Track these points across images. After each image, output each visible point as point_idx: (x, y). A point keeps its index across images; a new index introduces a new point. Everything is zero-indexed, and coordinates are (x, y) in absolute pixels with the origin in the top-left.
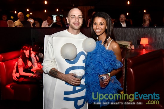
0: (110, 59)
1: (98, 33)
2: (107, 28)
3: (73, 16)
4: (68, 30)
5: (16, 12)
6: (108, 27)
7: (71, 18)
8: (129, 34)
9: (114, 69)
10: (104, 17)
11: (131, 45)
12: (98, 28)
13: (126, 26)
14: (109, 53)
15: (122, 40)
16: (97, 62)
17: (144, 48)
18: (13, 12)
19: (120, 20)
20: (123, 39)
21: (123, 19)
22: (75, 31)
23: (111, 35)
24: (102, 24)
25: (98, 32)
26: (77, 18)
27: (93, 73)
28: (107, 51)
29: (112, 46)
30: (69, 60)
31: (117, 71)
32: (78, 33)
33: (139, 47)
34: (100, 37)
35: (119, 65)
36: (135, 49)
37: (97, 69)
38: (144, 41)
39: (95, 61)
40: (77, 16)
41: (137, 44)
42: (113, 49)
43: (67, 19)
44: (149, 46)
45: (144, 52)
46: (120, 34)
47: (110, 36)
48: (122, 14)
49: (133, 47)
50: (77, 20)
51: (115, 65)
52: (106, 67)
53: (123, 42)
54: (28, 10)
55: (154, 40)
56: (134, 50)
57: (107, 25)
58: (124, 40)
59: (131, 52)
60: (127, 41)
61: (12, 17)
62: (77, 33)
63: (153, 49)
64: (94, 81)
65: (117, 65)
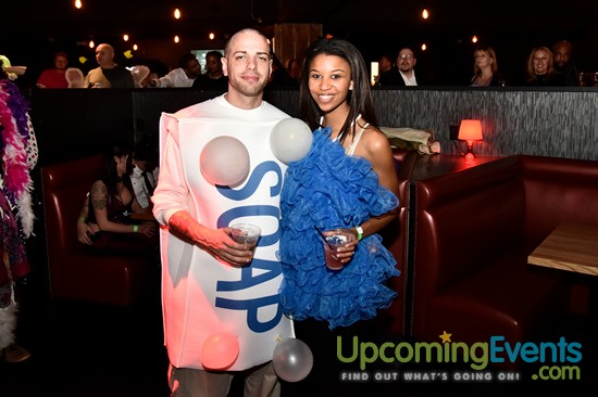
0: (358, 186)
1: (325, 103)
2: (351, 88)
3: (241, 54)
4: (227, 98)
5: (92, 45)
6: (355, 86)
7: (233, 60)
8: (424, 108)
9: (372, 216)
10: (342, 55)
11: (431, 141)
12: (324, 87)
13: (415, 84)
14: (355, 165)
15: (403, 125)
16: (320, 195)
17: (470, 150)
18: (84, 44)
19: (400, 66)
20: (408, 122)
21: (409, 62)
22: (248, 99)
23: (363, 108)
24: (337, 76)
25: (325, 101)
26: (252, 59)
27: (305, 227)
28: (349, 160)
29: (365, 144)
30: (227, 187)
31: (383, 220)
32: (257, 103)
33: (456, 147)
34: (328, 115)
35: (387, 202)
36: (443, 154)
37: (318, 216)
38: (471, 131)
39: (311, 191)
40: (252, 53)
41: (448, 136)
42: (370, 153)
43: (224, 61)
44: (484, 144)
45: (470, 161)
46: (399, 109)
47: (360, 112)
48: (405, 47)
49: (437, 148)
50: (252, 66)
51: (376, 202)
52: (346, 209)
53: (406, 133)
54: (126, 38)
55: (499, 127)
56: (438, 157)
57: (351, 79)
58: (411, 127)
59: (430, 161)
60: (419, 128)
61: (83, 60)
62: (253, 106)
63: (496, 154)
64: (308, 251)
65: (381, 201)
